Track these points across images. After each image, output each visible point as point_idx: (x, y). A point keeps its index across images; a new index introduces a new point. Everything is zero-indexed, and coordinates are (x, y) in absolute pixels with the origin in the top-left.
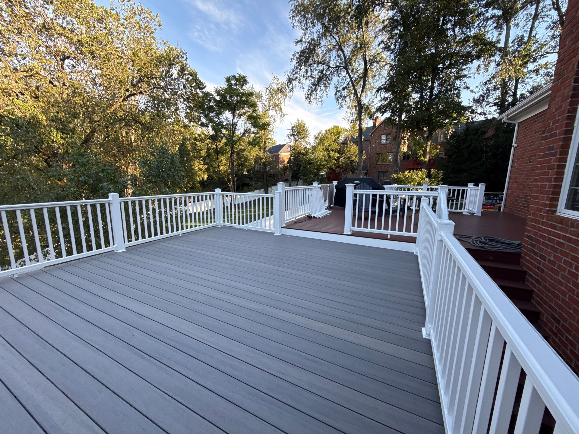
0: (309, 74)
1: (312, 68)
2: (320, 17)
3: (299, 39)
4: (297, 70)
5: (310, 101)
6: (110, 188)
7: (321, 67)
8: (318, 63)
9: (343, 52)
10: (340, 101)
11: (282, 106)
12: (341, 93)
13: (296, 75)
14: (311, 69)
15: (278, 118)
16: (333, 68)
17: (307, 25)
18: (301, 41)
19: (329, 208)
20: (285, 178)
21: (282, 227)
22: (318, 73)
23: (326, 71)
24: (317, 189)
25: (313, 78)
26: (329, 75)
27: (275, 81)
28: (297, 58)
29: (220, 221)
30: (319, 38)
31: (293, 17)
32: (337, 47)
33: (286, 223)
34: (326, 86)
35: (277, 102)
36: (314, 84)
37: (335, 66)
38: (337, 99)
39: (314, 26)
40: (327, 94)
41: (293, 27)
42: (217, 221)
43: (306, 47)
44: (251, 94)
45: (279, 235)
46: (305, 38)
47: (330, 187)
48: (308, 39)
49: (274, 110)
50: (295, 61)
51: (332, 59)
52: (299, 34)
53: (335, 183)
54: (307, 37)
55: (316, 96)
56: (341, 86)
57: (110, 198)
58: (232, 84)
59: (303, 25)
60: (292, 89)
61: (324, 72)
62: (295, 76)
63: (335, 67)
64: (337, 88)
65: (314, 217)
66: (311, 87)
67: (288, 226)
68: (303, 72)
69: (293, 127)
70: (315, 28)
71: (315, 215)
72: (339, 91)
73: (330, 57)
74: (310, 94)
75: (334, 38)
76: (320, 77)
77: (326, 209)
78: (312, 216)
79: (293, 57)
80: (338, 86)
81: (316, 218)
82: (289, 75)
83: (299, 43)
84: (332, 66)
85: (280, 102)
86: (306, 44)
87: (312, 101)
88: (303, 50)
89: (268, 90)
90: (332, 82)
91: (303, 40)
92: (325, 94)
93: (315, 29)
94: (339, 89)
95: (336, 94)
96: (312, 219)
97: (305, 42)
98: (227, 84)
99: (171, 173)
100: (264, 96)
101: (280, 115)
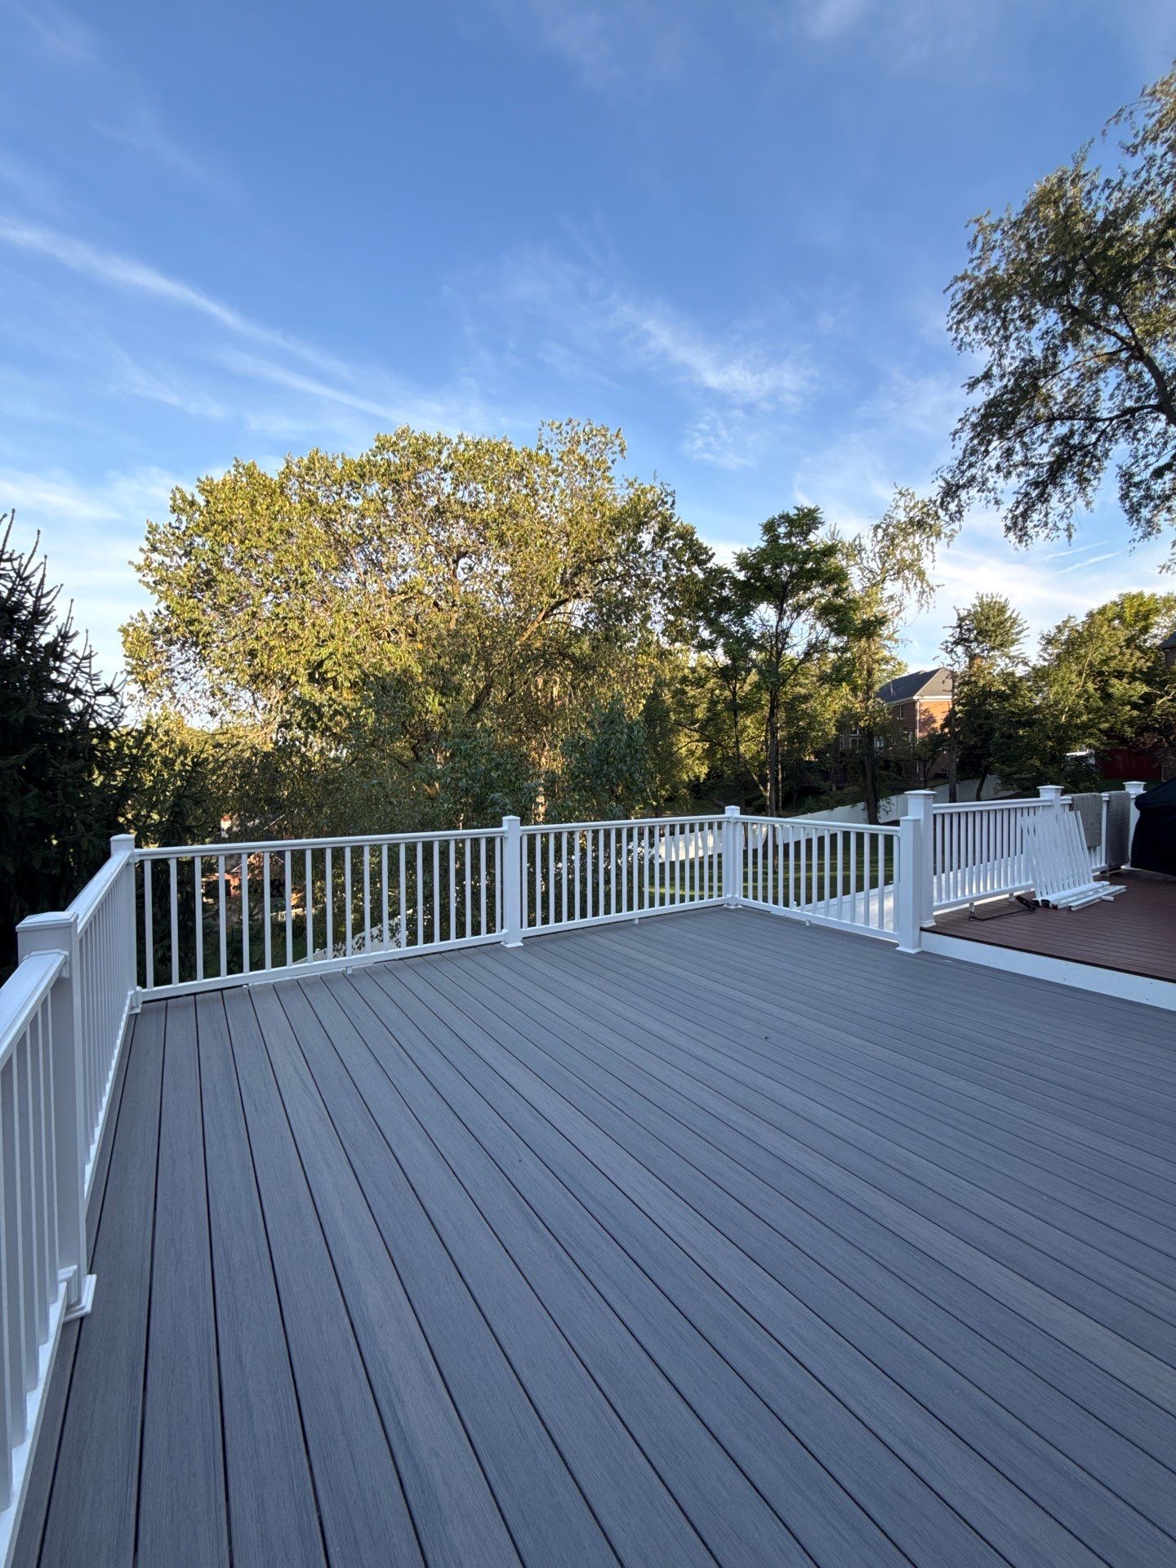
0: (1017, 457)
1: (1026, 439)
2: (1051, 294)
3: (979, 374)
4: (973, 459)
5: (1023, 536)
6: (506, 804)
7: (1061, 429)
8: (1051, 420)
9: (1150, 363)
10: (1145, 513)
11: (926, 564)
12: (1148, 488)
13: (973, 471)
14: (1024, 444)
15: (911, 600)
16: (1111, 419)
17: (1006, 329)
18: (987, 376)
19: (1111, 874)
20: (935, 769)
21: (922, 929)
22: (1053, 446)
23: (1084, 435)
24: (1058, 810)
25: (1033, 465)
26: (1095, 444)
27: (901, 503)
28: (974, 426)
29: (734, 893)
30: (1052, 351)
31: (959, 322)
32: (1124, 355)
33: (936, 917)
34: (1082, 481)
35: (907, 555)
36: (1036, 484)
37: (1116, 413)
38: (1133, 511)
39: (1031, 322)
40: (1088, 504)
41: (960, 348)
42: (727, 892)
43: (1006, 386)
44: (830, 551)
45: (912, 952)
46: (1000, 365)
47: (1113, 804)
48: (1011, 364)
49: (900, 581)
50: (967, 435)
51: (1104, 395)
52: (983, 357)
53: (1135, 789)
54: (1006, 362)
55: (1046, 515)
56: (1147, 466)
57: (505, 828)
58: (778, 537)
59: (993, 332)
60: (959, 512)
61: (1076, 440)
62: (968, 474)
63: (1117, 417)
64: (1127, 477)
65: (1046, 903)
66: (1027, 494)
67: (947, 927)
68: (994, 457)
69: (961, 619)
70: (1037, 327)
71: (1052, 898)
72: (1137, 485)
73: (1097, 391)
74: (1025, 515)
75: (1109, 332)
76: (1059, 457)
77: (1096, 879)
78: (1039, 899)
79: (959, 426)
80: (1135, 469)
81: (1055, 907)
82: (948, 477)
83: (982, 384)
84: (1105, 415)
85: (919, 554)
86: (1005, 381)
87: (1031, 532)
88: (995, 397)
89: (880, 530)
90: (1106, 463)
91: (996, 371)
92: (1080, 502)
93: (1036, 331)
94: (1137, 479)
95: (1125, 497)
96: (1039, 911)
97: (1002, 376)
98: (765, 538)
99: (625, 768)
100: (869, 547)
101: (919, 589)
